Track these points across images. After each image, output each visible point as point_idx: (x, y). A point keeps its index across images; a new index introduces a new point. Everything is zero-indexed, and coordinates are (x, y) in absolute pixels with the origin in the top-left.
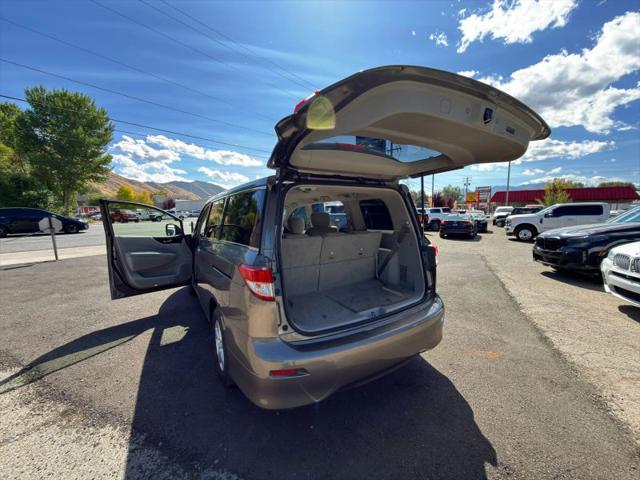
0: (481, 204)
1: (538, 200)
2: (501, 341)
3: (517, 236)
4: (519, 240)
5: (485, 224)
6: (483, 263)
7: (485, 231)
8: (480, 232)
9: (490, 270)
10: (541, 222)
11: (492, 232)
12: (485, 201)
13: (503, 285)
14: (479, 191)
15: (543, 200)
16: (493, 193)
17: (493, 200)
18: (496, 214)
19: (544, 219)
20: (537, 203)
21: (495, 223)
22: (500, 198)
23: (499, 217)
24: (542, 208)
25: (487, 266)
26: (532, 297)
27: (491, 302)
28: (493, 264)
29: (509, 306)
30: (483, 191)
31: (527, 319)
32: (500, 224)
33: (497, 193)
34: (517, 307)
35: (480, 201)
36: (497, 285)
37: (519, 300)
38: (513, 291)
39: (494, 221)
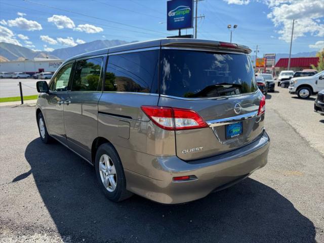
0: (267, 69)
1: (312, 66)
2: (301, 164)
3: (298, 95)
4: (299, 97)
5: (273, 85)
6: (277, 115)
7: (273, 91)
8: (269, 92)
9: (283, 120)
10: (316, 83)
11: (278, 92)
12: (271, 66)
13: (295, 130)
14: (266, 58)
15: (316, 66)
16: (277, 60)
17: (277, 65)
18: (280, 77)
19: (319, 81)
20: (311, 68)
21: (279, 84)
22: (283, 63)
23: (283, 80)
24: (317, 73)
25: (280, 117)
26: (316, 137)
27: (289, 141)
28: (284, 115)
29: (302, 143)
30: (269, 58)
31: (315, 151)
32: (283, 85)
33: (281, 59)
34: (307, 144)
35: (267, 66)
36: (291, 129)
37: (308, 139)
38: (303, 133)
39: (279, 83)
